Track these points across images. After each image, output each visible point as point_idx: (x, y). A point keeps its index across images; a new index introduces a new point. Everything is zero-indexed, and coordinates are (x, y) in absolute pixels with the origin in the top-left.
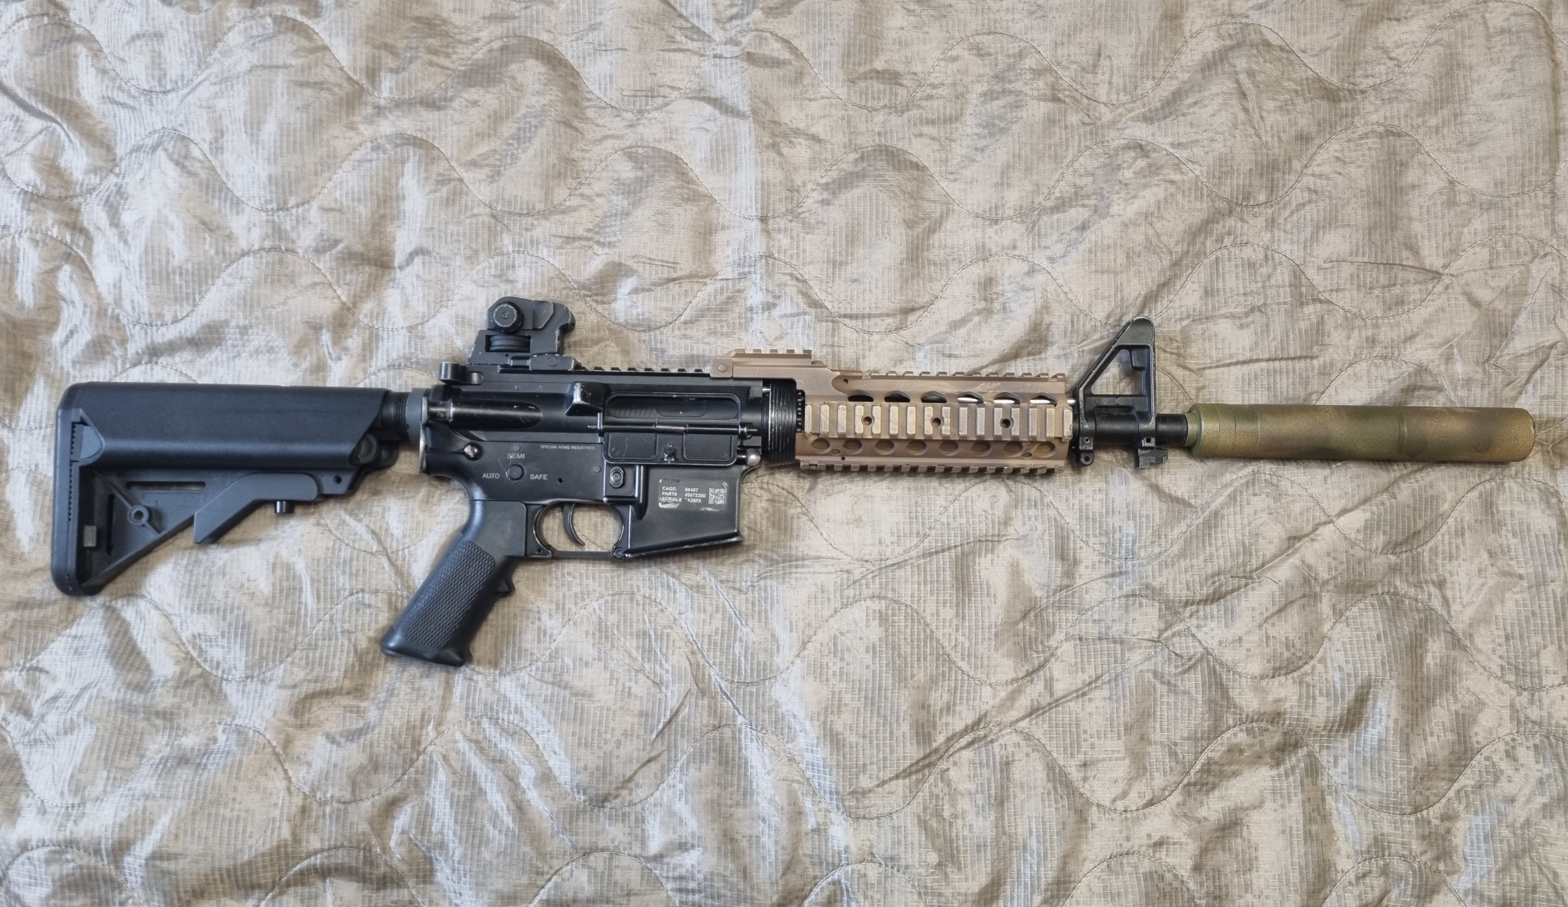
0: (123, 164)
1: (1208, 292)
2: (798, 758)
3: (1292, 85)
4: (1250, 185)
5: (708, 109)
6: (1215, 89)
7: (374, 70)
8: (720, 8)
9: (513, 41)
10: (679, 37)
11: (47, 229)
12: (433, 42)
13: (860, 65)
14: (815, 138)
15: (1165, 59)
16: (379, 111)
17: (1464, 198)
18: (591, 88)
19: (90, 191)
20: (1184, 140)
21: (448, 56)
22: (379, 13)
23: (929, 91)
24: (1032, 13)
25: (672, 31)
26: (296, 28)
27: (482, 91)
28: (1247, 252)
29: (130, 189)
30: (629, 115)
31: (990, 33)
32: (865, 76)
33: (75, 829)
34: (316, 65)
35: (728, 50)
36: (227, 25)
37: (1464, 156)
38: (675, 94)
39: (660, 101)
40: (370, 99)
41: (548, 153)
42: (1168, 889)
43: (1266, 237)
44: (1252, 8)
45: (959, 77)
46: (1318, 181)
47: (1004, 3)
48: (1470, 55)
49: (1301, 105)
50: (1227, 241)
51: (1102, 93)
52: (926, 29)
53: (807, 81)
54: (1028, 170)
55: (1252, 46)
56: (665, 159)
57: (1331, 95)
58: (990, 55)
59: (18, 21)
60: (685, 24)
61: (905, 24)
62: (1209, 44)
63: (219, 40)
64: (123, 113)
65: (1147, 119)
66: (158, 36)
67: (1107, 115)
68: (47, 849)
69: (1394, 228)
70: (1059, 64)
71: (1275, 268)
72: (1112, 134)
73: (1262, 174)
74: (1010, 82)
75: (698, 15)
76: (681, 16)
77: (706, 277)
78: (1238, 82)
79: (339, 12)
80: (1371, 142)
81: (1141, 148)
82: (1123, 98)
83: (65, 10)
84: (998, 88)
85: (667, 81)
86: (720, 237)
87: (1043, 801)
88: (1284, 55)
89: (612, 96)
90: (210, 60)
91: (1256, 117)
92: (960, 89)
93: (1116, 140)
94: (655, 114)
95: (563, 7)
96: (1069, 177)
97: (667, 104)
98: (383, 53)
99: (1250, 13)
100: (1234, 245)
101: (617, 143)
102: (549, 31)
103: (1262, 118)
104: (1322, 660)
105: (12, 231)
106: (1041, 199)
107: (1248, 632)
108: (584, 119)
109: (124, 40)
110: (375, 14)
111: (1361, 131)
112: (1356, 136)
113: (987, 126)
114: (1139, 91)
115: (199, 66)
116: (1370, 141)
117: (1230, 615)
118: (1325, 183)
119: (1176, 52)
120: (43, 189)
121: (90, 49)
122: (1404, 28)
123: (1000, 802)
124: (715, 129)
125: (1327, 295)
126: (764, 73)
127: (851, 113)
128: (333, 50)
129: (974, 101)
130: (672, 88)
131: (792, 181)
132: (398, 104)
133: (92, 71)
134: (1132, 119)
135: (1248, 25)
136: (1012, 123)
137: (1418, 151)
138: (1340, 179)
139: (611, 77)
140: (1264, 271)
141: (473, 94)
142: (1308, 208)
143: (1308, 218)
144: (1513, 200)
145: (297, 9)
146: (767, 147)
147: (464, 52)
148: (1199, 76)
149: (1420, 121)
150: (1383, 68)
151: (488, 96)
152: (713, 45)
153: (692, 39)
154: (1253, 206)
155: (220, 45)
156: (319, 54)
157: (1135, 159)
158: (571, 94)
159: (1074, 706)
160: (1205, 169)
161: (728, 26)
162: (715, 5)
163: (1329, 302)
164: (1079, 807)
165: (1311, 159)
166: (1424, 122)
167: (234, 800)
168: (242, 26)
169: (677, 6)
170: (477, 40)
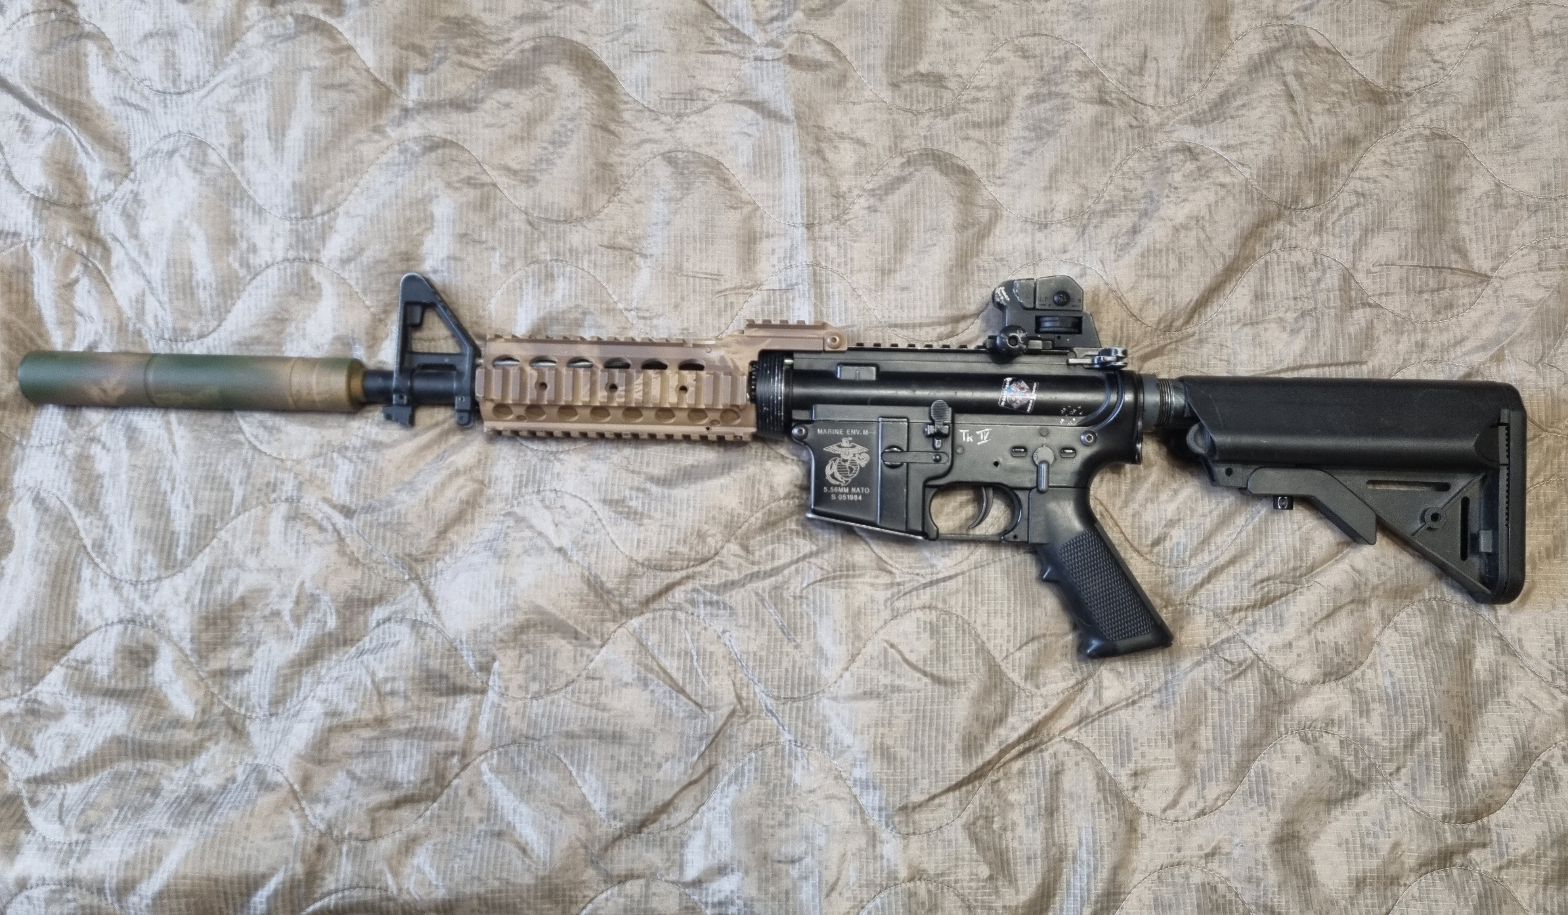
0: (138, 169)
1: (1259, 297)
2: (844, 775)
3: (1340, 88)
4: (1300, 188)
5: (750, 114)
6: (1263, 91)
7: (401, 72)
8: (760, 9)
9: (545, 42)
10: (718, 39)
11: (62, 238)
12: (464, 42)
13: (904, 67)
14: (860, 142)
15: (1212, 61)
16: (406, 112)
17: (1511, 201)
18: (628, 90)
19: (107, 198)
20: (1232, 142)
21: (478, 56)
22: (406, 13)
23: (974, 93)
24: (1076, 15)
25: (710, 33)
26: (319, 27)
27: (514, 93)
28: (1296, 256)
29: (146, 197)
30: (667, 119)
31: (1035, 35)
32: (910, 80)
33: (79, 866)
34: (341, 66)
35: (769, 53)
36: (245, 24)
37: (1510, 159)
38: (715, 96)
39: (699, 104)
40: (398, 101)
41: (586, 158)
42: (1221, 901)
43: (1315, 240)
44: (1298, 9)
45: (1004, 79)
46: (1366, 185)
47: (1049, 4)
48: (1515, 57)
49: (1348, 107)
50: (1276, 245)
51: (1149, 95)
52: (970, 31)
53: (850, 84)
54: (1077, 173)
55: (1298, 47)
56: (706, 165)
57: (1377, 97)
58: (1034, 57)
59: (23, 16)
60: (723, 26)
61: (949, 25)
62: (1255, 46)
63: (237, 40)
64: (136, 115)
65: (1196, 121)
66: (172, 34)
67: (1153, 118)
68: (48, 888)
69: (1441, 231)
70: (1105, 66)
71: (1324, 271)
72: (1160, 136)
73: (1310, 178)
74: (1056, 84)
75: (737, 17)
76: (719, 17)
77: (752, 287)
78: (1285, 84)
79: (364, 11)
80: (1418, 144)
81: (1189, 151)
82: (1170, 100)
83: (74, 7)
84: (1044, 90)
85: (706, 83)
86: (765, 246)
87: (1093, 812)
88: (1331, 57)
89: (651, 99)
90: (227, 60)
91: (1304, 119)
92: (1006, 92)
93: (1164, 143)
94: (694, 118)
95: (597, 7)
96: (1118, 179)
97: (706, 108)
98: (411, 54)
99: (1296, 14)
100: (1283, 248)
101: (655, 148)
102: (582, 32)
103: (1311, 121)
104: (1372, 665)
105: (23, 238)
106: (1090, 202)
107: (1298, 638)
108: (620, 122)
109: (136, 39)
110: (402, 14)
111: (1407, 134)
112: (1401, 139)
113: (1034, 130)
114: (1186, 94)
115: (216, 66)
116: (1416, 144)
117: (1280, 622)
118: (1372, 186)
119: (1222, 54)
120: (55, 197)
121: (101, 48)
122: (1448, 31)
123: (1051, 811)
124: (757, 135)
125: (1376, 299)
126: (807, 77)
127: (896, 116)
128: (358, 50)
129: (1021, 104)
130: (712, 91)
131: (838, 187)
132: (425, 107)
133: (103, 71)
134: (1180, 122)
135: (1293, 27)
136: (1060, 126)
137: (1464, 154)
138: (1387, 182)
139: (648, 79)
140: (1314, 275)
141: (505, 95)
142: (1356, 211)
143: (1357, 221)
144: (1561, 202)
145: (319, 7)
146: (812, 153)
147: (496, 53)
148: (1246, 79)
149: (1466, 123)
150: (1427, 71)
151: (521, 98)
152: (754, 48)
153: (732, 41)
154: (1302, 210)
155: (238, 45)
156: (344, 55)
157: (1185, 162)
158: (607, 96)
159: (1124, 715)
160: (1255, 172)
161: (769, 27)
162: (754, 6)
163: (1378, 306)
164: (1130, 817)
165: (1358, 162)
166: (1470, 125)
167: (246, 838)
168: (262, 25)
169: (716, 7)
170: (508, 40)
